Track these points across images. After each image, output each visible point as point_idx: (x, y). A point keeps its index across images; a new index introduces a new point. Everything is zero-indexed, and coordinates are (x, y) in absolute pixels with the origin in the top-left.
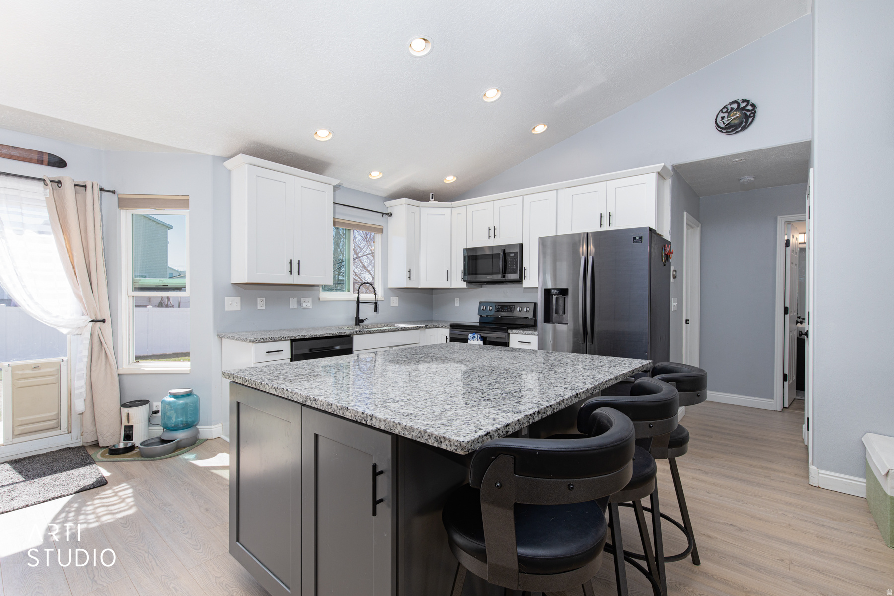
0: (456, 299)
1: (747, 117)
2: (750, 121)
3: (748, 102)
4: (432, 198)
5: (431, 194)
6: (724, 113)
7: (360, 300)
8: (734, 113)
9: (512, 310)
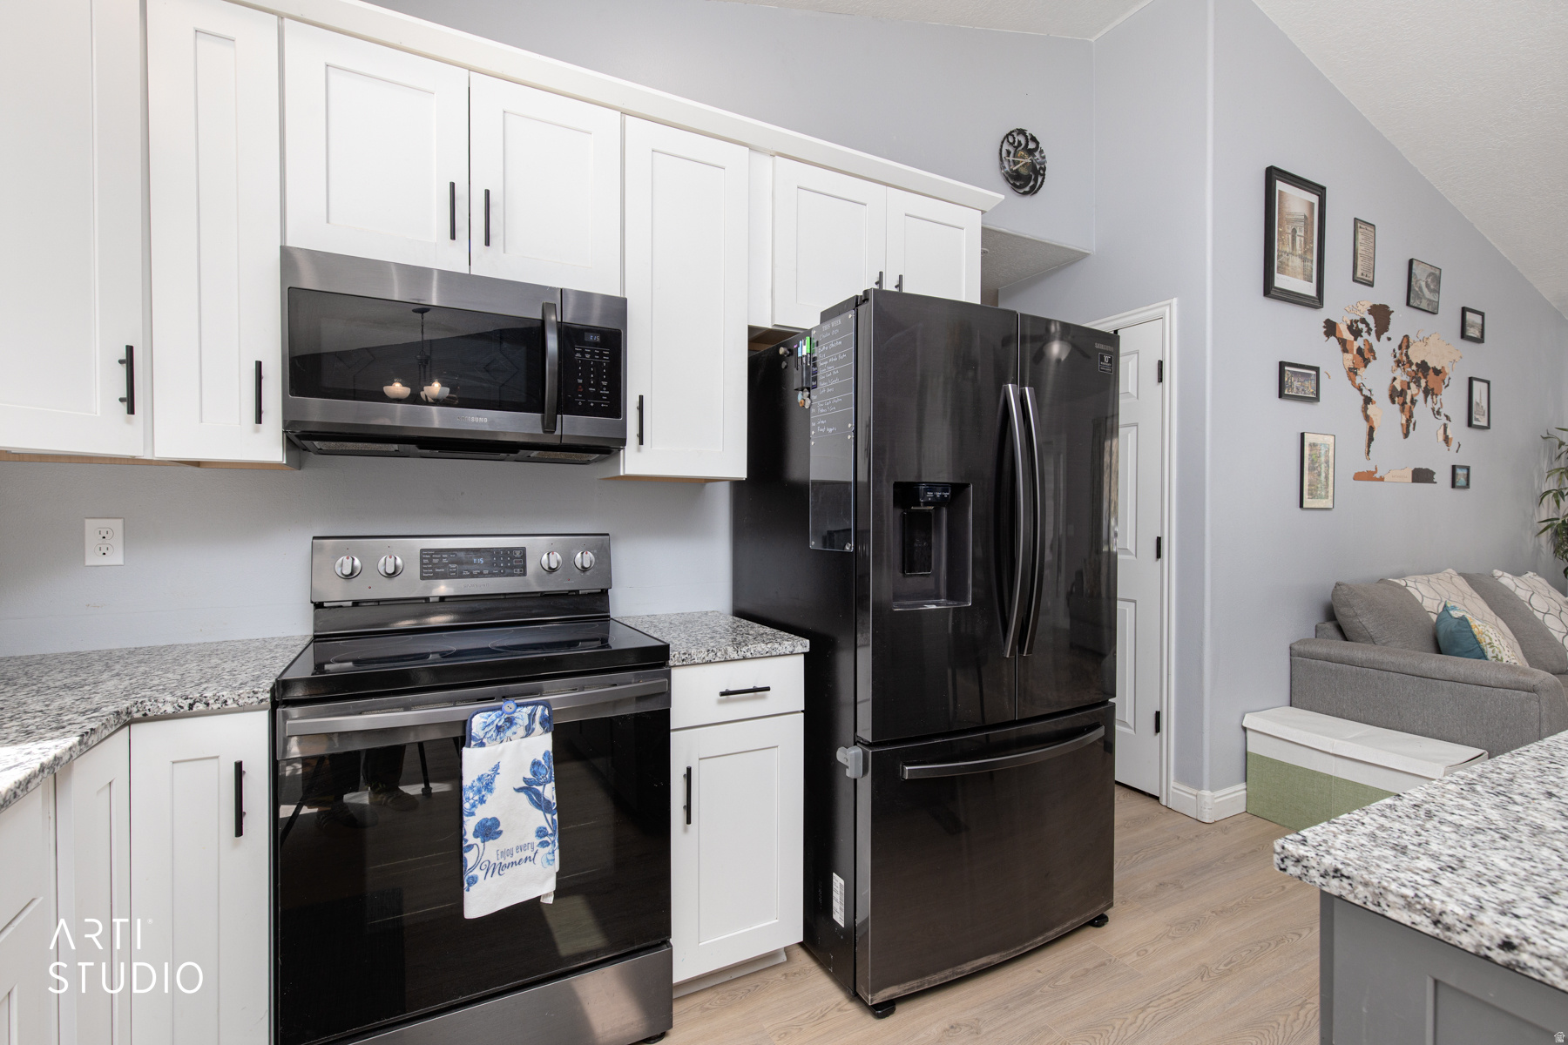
0: (95, 523)
1: (1036, 173)
2: (1039, 183)
3: (1037, 143)
6: (1010, 144)
8: (1022, 154)
9: (512, 567)
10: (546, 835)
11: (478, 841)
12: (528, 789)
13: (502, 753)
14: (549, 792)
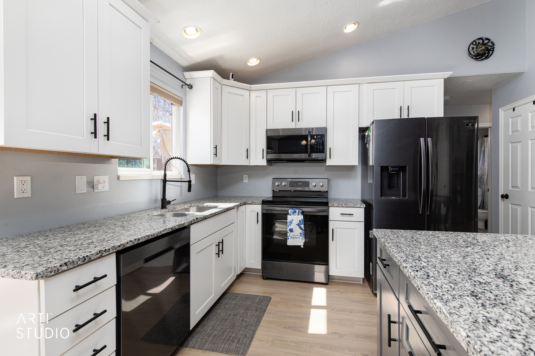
0: (244, 176)
1: (489, 51)
2: (490, 54)
3: (489, 40)
4: (232, 78)
5: (231, 74)
6: (474, 45)
7: (168, 178)
8: (481, 46)
9: (307, 185)
10: (302, 234)
11: (289, 232)
12: (298, 225)
13: (294, 217)
14: (302, 226)
